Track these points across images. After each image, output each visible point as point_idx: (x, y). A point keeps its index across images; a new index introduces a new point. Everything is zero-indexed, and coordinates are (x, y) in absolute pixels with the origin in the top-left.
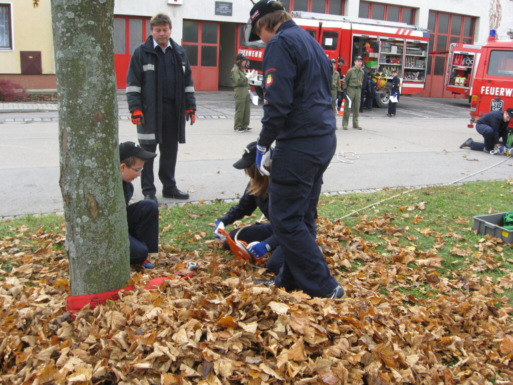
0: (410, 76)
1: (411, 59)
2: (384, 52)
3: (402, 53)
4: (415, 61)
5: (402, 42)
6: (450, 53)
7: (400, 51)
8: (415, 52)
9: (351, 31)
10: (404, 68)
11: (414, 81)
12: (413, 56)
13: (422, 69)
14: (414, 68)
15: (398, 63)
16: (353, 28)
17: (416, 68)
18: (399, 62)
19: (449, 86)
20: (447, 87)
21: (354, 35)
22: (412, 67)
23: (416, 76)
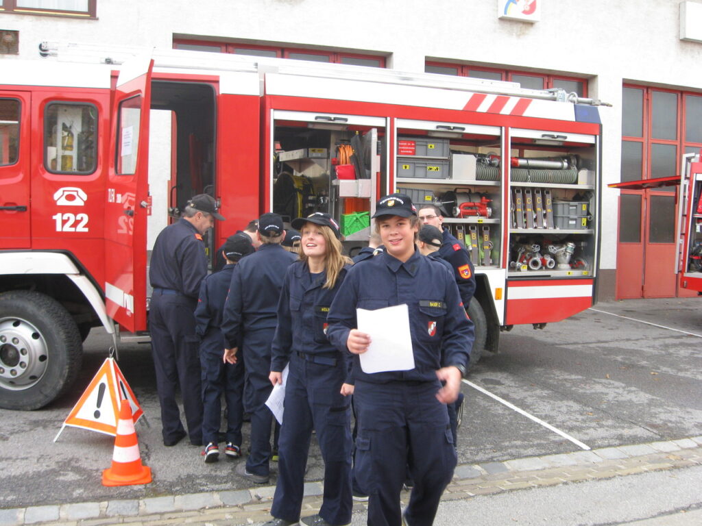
0: (538, 258)
1: (539, 198)
2: (426, 177)
3: (498, 179)
4: (554, 205)
5: (494, 141)
6: (684, 182)
7: (491, 171)
8: (551, 173)
9: (263, 103)
10: (508, 229)
11: (554, 274)
12: (544, 191)
13: (585, 231)
14: (551, 231)
15: (483, 215)
16: (268, 92)
17: (558, 231)
18: (489, 211)
19: (687, 275)
20: (683, 278)
21: (276, 115)
22: (545, 228)
23: (562, 258)
